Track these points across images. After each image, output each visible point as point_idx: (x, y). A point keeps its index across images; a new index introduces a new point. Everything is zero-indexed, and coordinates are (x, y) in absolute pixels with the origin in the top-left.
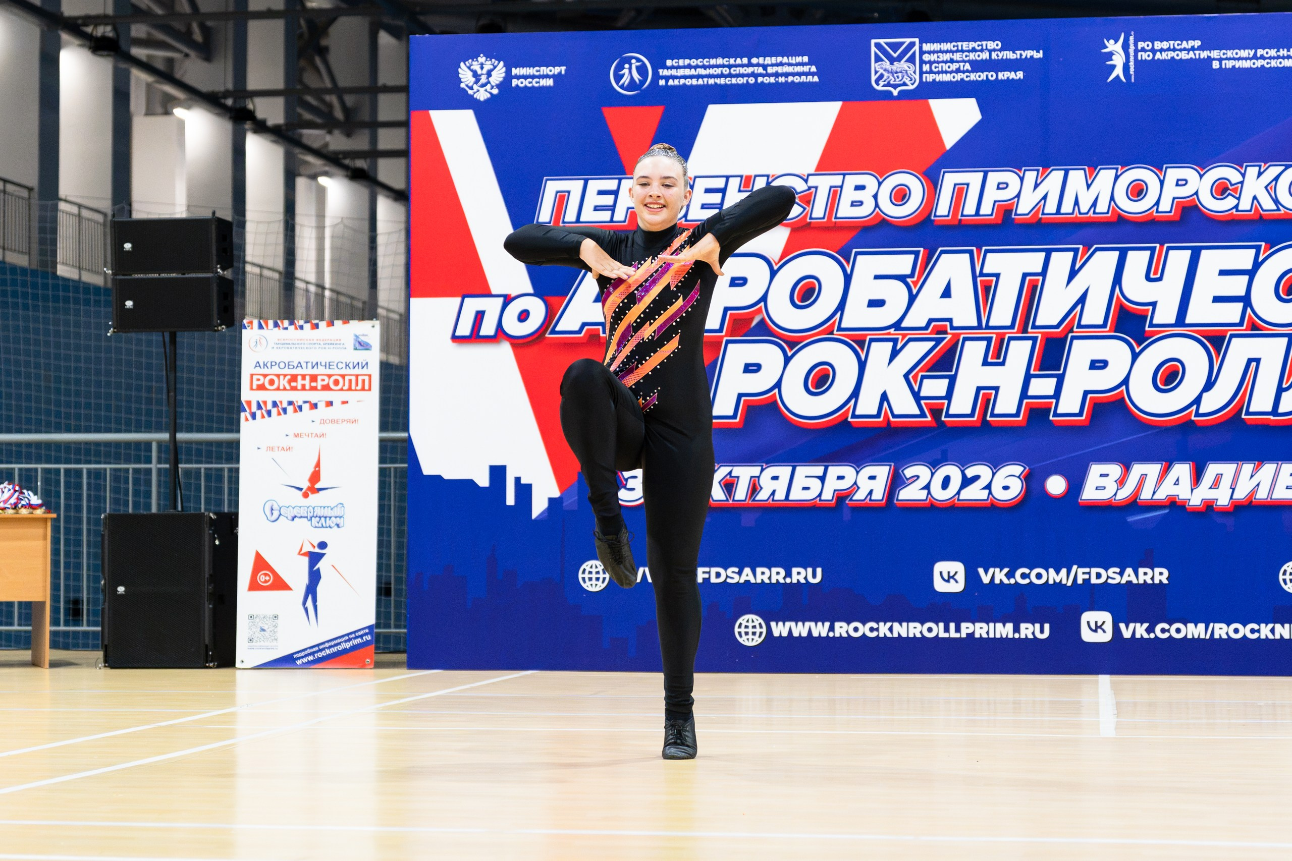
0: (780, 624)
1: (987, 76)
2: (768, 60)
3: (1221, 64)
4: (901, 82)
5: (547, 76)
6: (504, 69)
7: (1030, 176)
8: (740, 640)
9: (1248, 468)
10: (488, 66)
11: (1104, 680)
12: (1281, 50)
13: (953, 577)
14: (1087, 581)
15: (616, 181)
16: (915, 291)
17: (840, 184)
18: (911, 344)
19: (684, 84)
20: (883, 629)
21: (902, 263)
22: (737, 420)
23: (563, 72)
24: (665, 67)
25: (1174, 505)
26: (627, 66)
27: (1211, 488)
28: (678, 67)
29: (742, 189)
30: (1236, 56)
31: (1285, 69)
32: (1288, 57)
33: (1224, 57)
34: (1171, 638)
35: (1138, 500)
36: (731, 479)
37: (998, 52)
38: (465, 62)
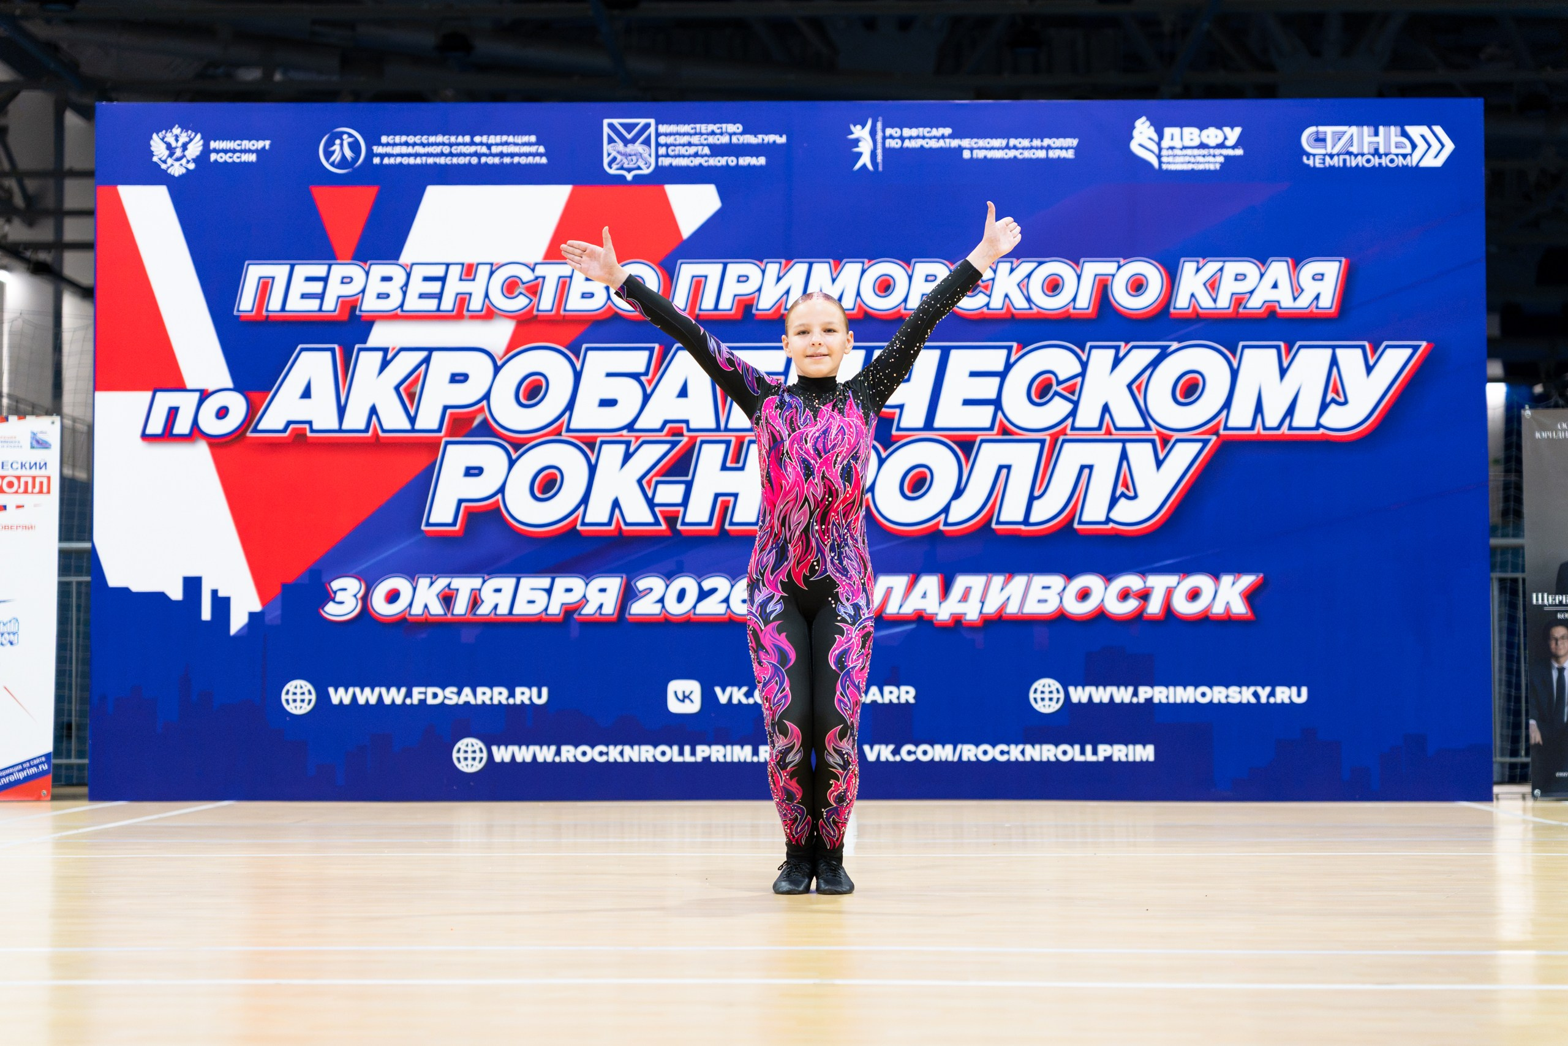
0: (502, 748)
1: (727, 161)
2: (493, 139)
3: (972, 154)
4: (635, 166)
5: (249, 151)
6: (201, 142)
7: (773, 269)
8: (459, 766)
9: (998, 580)
10: (183, 138)
12: (1035, 141)
13: (688, 697)
15: (325, 268)
16: (649, 391)
17: (569, 273)
18: (645, 447)
19: (401, 164)
20: (614, 753)
21: (636, 360)
22: (457, 528)
23: (267, 147)
24: (380, 144)
25: (921, 619)
26: (338, 142)
27: (959, 601)
28: (395, 144)
29: (463, 277)
30: (988, 146)
31: (1038, 161)
32: (1042, 148)
33: (975, 146)
34: (917, 760)
35: (884, 615)
36: (450, 592)
37: (739, 136)
38: (157, 134)
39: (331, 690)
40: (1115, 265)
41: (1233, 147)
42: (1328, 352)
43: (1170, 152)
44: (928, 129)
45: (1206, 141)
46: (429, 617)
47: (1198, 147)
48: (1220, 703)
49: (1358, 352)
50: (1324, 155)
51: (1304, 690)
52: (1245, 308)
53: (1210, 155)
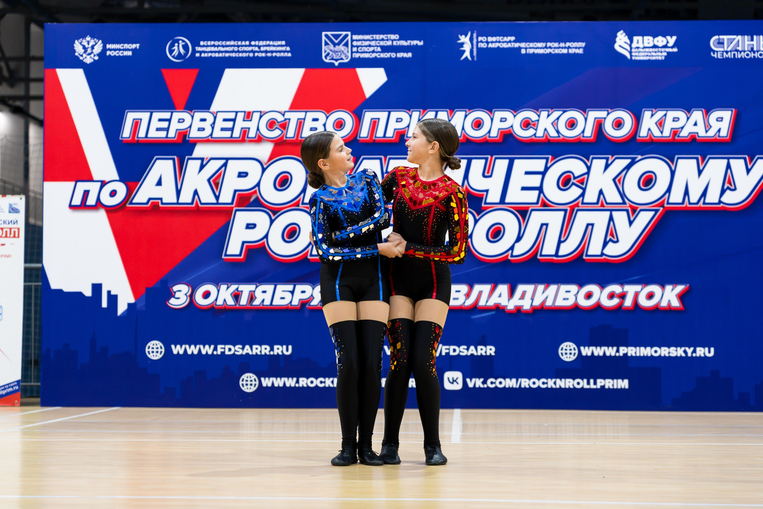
0: (267, 379)
1: (390, 55)
2: (261, 43)
3: (526, 51)
4: (340, 58)
5: (128, 50)
6: (102, 45)
7: (416, 114)
8: (243, 389)
9: (541, 287)
10: (92, 43)
11: (457, 412)
12: (561, 43)
14: (448, 354)
15: (169, 114)
17: (303, 117)
19: (211, 56)
20: (328, 382)
22: (242, 257)
23: (138, 48)
24: (199, 46)
25: (498, 309)
26: (176, 44)
27: (520, 299)
28: (207, 46)
29: (245, 119)
30: (535, 46)
31: (563, 54)
32: (565, 48)
33: (528, 47)
34: (496, 387)
35: (477, 306)
36: (238, 292)
37: (397, 41)
38: (78, 40)
39: (173, 346)
40: (606, 113)
41: (672, 47)
42: (725, 161)
43: (637, 50)
44: (502, 37)
45: (656, 44)
46: (226, 306)
47: (652, 47)
48: (665, 357)
49: (742, 161)
50: (723, 52)
51: (712, 349)
52: (679, 136)
53: (659, 52)
